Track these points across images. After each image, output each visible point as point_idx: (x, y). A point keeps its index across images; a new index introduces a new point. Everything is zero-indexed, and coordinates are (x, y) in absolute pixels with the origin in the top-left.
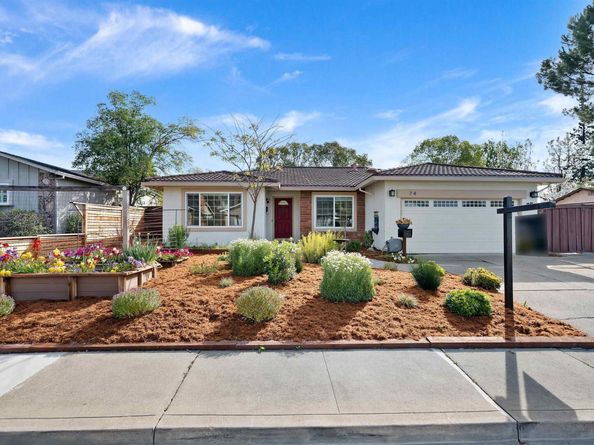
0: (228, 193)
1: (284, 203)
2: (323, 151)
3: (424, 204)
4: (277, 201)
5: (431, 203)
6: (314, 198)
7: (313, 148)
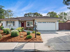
0: (13, 21)
1: (23, 22)
2: (35, 14)
3: (41, 23)
4: (22, 22)
5: (42, 22)
6: (27, 22)
7: (33, 13)
